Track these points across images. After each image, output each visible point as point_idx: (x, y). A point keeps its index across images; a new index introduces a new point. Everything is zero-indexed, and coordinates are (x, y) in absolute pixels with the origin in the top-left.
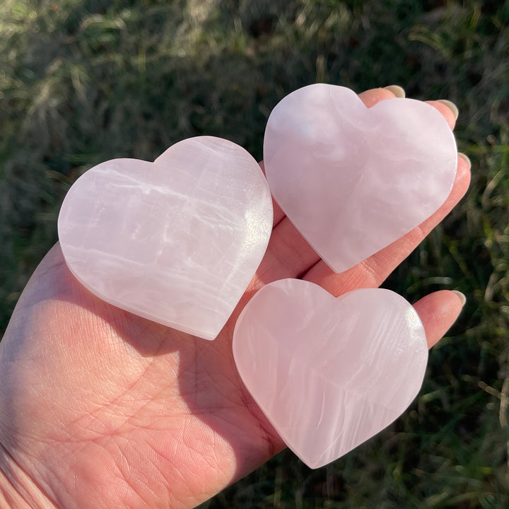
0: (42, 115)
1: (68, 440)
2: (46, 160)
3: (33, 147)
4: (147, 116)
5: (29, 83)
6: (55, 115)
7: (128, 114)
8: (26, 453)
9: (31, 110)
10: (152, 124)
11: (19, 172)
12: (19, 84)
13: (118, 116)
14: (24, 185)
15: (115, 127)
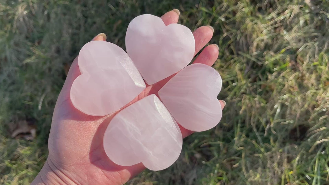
0: (21, 19)
1: (83, 164)
2: (27, 38)
3: (21, 34)
4: (65, 14)
5: (13, 6)
6: (26, 19)
7: (57, 14)
8: (68, 171)
9: (16, 18)
10: (67, 17)
11: (17, 44)
12: (8, 7)
13: (53, 16)
14: (20, 49)
15: (52, 20)
